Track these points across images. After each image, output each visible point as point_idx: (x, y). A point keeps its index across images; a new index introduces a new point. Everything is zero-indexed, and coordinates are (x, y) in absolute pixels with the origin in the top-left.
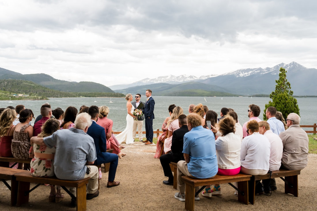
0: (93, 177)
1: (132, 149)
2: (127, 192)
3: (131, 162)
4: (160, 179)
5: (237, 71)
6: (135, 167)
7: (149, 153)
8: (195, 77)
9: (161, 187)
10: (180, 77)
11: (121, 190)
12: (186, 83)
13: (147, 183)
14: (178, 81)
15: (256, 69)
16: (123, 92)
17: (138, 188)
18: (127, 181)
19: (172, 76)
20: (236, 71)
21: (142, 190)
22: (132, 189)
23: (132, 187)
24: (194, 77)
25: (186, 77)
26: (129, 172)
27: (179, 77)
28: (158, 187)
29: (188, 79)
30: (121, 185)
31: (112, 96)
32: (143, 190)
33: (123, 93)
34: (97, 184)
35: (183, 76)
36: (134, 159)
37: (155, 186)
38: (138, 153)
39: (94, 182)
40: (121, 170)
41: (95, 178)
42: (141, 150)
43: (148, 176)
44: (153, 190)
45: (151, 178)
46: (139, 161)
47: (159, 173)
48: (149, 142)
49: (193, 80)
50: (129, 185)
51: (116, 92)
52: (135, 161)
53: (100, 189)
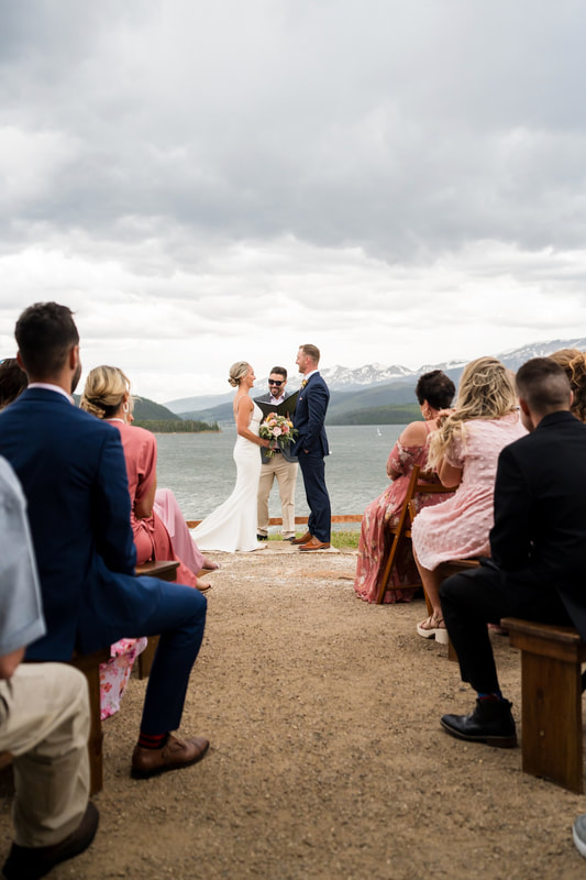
0: (44, 743)
1: (253, 570)
2: (260, 804)
3: (259, 621)
4: (426, 710)
5: (525, 348)
6: (281, 644)
7: (323, 582)
8: (405, 369)
9: (450, 766)
10: (364, 371)
11: (226, 788)
12: (379, 387)
13: (361, 739)
14: (358, 382)
15: (577, 340)
16: (203, 418)
17: (325, 774)
18: (254, 726)
19: (340, 369)
20: (519, 350)
21: (345, 787)
22: (291, 780)
23: (287, 764)
24: (402, 370)
25: (381, 369)
26: (256, 672)
27: (360, 370)
28: (435, 764)
29: (386, 375)
30: (226, 755)
31: (171, 429)
32: (354, 784)
33: (203, 421)
34: (80, 782)
35: (370, 366)
36: (271, 609)
37: (413, 758)
38: (280, 581)
39: (51, 774)
40: (220, 663)
41: (63, 750)
42: (290, 571)
43: (356, 690)
44: (409, 784)
45: (372, 703)
46: (292, 617)
47: (407, 676)
48: (315, 541)
49: (400, 378)
50: (266, 752)
51: (184, 418)
52: (277, 615)
53: (105, 790)
